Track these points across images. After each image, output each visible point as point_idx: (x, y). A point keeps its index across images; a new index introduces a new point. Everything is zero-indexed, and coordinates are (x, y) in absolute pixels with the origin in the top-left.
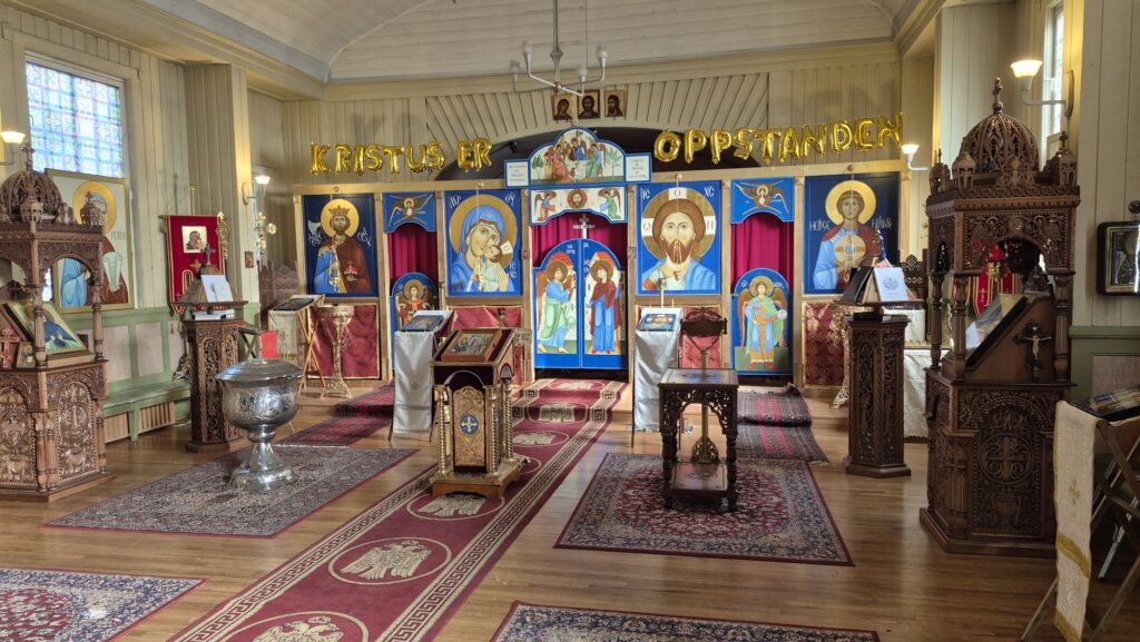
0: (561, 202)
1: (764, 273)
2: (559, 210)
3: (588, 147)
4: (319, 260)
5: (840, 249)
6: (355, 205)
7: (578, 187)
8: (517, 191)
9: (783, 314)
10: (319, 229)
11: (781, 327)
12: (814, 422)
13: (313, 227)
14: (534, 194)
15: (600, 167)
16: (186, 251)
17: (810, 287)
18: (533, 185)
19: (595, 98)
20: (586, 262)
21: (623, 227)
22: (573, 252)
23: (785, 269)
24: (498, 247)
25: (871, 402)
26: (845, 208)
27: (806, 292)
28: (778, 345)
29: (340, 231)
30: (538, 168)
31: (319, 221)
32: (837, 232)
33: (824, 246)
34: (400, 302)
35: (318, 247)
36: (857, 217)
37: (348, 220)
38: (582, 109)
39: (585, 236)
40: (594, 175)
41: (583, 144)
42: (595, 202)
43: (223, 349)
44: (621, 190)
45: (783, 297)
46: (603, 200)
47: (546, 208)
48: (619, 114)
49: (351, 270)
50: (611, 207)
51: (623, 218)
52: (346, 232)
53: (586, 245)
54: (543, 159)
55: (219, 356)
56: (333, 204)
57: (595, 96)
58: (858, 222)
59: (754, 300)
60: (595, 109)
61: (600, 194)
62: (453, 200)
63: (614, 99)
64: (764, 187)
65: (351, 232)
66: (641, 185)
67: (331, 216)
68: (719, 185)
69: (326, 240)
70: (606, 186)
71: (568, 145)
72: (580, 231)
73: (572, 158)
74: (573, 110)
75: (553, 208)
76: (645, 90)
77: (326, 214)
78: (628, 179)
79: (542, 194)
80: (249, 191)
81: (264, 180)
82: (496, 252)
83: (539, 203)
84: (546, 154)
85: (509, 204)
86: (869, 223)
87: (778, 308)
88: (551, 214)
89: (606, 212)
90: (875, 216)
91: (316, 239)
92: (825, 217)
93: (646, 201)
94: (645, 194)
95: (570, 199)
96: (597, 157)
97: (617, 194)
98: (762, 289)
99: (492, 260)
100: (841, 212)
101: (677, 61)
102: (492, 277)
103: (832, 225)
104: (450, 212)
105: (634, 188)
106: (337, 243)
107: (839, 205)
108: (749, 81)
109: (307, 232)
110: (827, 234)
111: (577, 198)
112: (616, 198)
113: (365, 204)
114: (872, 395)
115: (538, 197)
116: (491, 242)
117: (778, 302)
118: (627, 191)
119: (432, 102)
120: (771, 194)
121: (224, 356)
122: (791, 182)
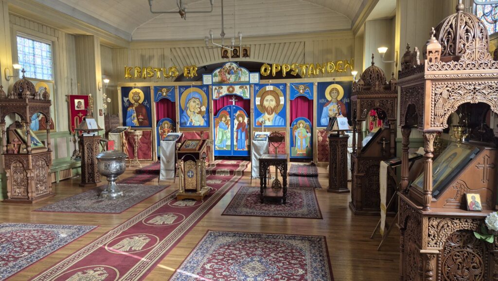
0: (224, 91)
1: (302, 119)
2: (224, 94)
3: (235, 69)
4: (128, 112)
5: (330, 110)
6: (143, 91)
7: (231, 85)
8: (207, 86)
9: (309, 135)
10: (128, 100)
11: (308, 140)
12: (319, 175)
13: (126, 99)
14: (214, 87)
15: (240, 77)
16: (76, 109)
17: (319, 125)
18: (213, 84)
19: (238, 50)
20: (234, 114)
21: (248, 101)
22: (229, 110)
23: (310, 117)
24: (200, 108)
25: (336, 166)
26: (332, 94)
27: (318, 126)
28: (307, 147)
29: (137, 101)
30: (216, 77)
31: (128, 97)
32: (329, 104)
33: (325, 109)
34: (161, 129)
35: (128, 107)
36: (337, 98)
37: (140, 97)
38: (233, 54)
39: (234, 104)
40: (237, 80)
41: (233, 68)
42: (238, 91)
43: (94, 147)
44: (248, 86)
45: (310, 128)
46: (241, 90)
47: (219, 93)
48: (247, 56)
49: (141, 117)
50: (244, 93)
51: (249, 97)
52: (139, 102)
53: (234, 108)
54: (218, 74)
55: (92, 150)
56: (134, 90)
57: (238, 49)
58: (337, 100)
59: (298, 129)
60: (238, 54)
61: (240, 88)
62: (182, 89)
63: (245, 50)
64: (302, 86)
65: (141, 101)
66: (256, 85)
67: (132, 95)
68: (285, 85)
69: (131, 105)
70: (242, 85)
71: (227, 69)
72: (232, 102)
73: (229, 74)
74: (229, 55)
75: (221, 93)
76: (257, 47)
77: (131, 94)
78: (251, 82)
79: (217, 88)
80: (101, 85)
81: (107, 81)
82: (199, 110)
83: (216, 91)
84: (219, 72)
85: (204, 91)
86: (341, 100)
87: (307, 132)
88: (221, 95)
89: (242, 95)
90: (343, 98)
91: (127, 104)
92: (325, 98)
93: (257, 91)
94: (257, 88)
95: (228, 90)
96: (239, 74)
97: (246, 88)
98: (301, 125)
99: (197, 113)
100: (331, 96)
101: (270, 36)
102: (197, 120)
103: (327, 101)
104: (181, 94)
105: (253, 86)
106: (135, 106)
107: (330, 93)
108: (297, 44)
109: (123, 101)
110: (326, 104)
111: (231, 89)
112: (246, 90)
113: (146, 90)
114: (336, 163)
115: (216, 89)
116: (197, 106)
117: (308, 130)
118: (250, 87)
119: (173, 50)
120: (305, 89)
121: (94, 150)
122: (312, 84)
